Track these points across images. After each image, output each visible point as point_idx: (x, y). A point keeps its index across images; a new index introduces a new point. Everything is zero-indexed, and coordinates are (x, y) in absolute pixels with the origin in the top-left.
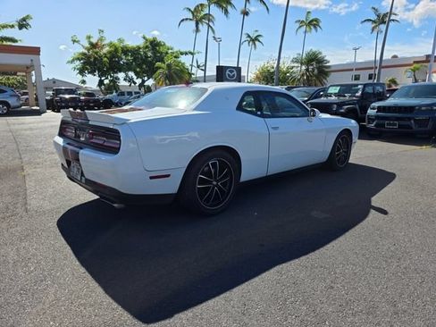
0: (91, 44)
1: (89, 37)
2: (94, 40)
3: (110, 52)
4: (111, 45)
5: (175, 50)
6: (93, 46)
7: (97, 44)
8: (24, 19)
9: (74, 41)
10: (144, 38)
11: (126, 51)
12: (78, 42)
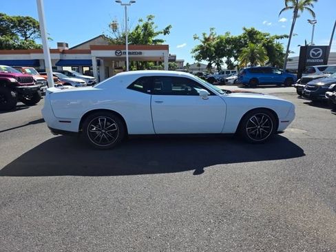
0: (205, 39)
1: (204, 34)
2: (207, 36)
3: (217, 43)
4: (219, 37)
5: (271, 35)
6: (207, 40)
7: (209, 38)
8: (168, 28)
9: (195, 38)
10: (244, 29)
11: (229, 41)
12: (198, 38)
